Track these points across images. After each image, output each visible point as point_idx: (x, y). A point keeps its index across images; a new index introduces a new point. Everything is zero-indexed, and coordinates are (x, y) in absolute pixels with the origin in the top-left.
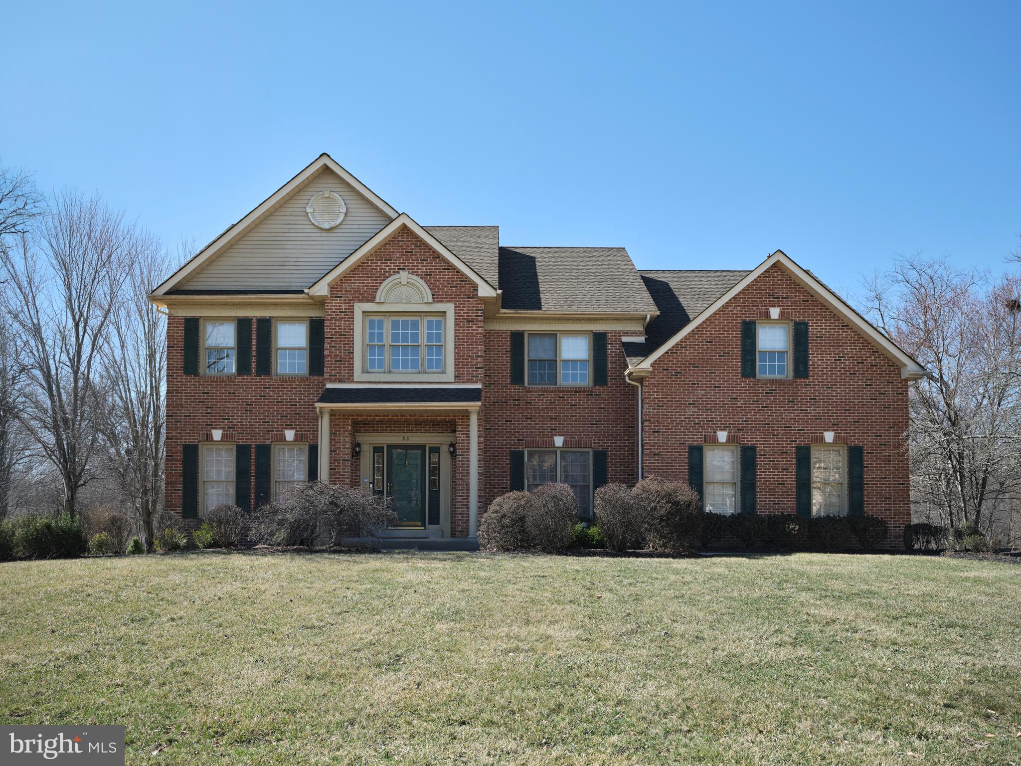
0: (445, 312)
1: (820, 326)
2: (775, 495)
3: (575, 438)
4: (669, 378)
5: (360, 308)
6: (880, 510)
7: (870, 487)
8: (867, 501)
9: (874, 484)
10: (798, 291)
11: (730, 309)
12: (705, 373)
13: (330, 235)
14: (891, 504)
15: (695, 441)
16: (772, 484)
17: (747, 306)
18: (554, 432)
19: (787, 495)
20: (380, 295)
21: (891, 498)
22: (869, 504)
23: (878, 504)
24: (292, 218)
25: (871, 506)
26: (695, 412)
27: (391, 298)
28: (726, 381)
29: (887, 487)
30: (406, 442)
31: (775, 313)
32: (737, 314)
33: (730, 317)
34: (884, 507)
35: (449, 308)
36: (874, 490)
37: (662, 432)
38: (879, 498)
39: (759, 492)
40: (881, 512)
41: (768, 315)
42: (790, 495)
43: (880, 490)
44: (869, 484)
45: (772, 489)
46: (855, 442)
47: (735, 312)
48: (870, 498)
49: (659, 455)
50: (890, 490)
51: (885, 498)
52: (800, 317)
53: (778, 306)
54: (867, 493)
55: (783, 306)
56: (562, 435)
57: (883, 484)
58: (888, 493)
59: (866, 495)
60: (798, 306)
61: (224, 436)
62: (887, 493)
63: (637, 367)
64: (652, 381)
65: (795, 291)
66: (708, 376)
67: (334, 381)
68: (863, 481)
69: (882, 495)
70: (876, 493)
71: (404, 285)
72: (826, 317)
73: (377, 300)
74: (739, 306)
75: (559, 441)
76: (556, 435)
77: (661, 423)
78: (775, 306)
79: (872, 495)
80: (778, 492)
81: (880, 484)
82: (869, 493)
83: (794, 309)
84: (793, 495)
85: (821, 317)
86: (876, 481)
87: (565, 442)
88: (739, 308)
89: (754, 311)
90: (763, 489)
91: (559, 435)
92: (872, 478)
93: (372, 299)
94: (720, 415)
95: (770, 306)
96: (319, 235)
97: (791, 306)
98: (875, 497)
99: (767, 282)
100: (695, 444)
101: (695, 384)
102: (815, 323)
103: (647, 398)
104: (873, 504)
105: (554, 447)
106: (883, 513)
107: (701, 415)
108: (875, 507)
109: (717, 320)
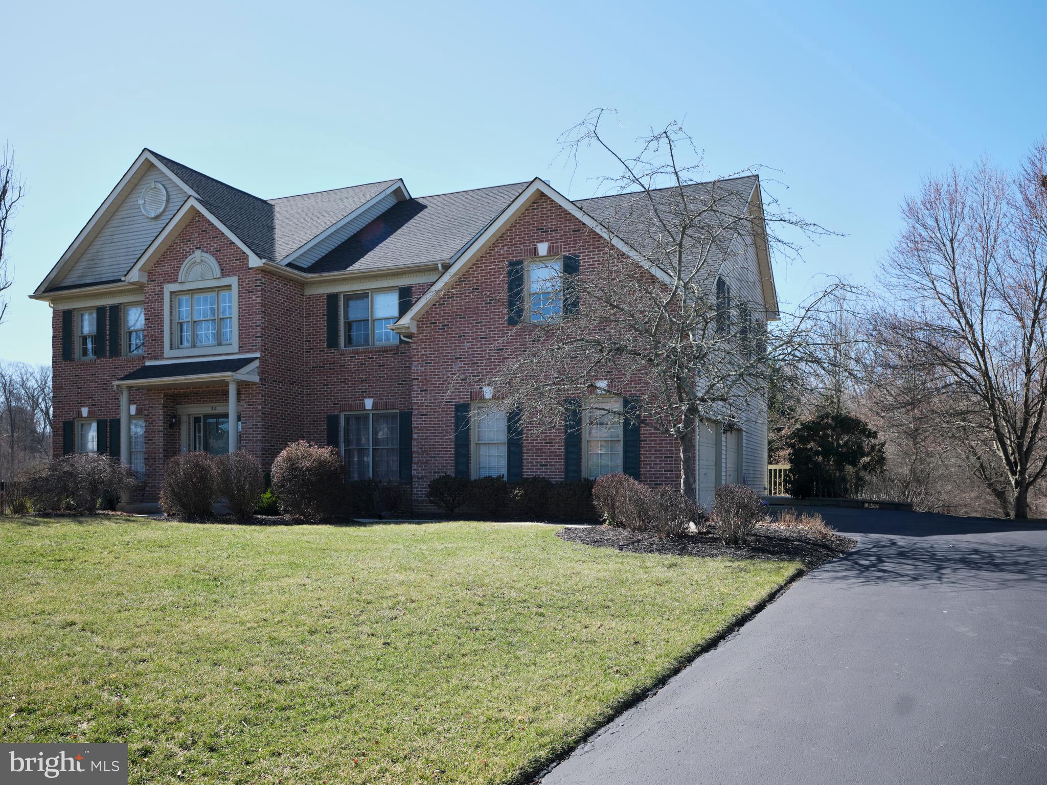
0: (230, 286)
1: (592, 258)
2: (542, 456)
3: (382, 399)
4: (436, 332)
5: (169, 288)
6: (659, 471)
7: (648, 444)
8: (644, 461)
9: (652, 441)
10: (569, 220)
11: (496, 250)
12: (471, 323)
13: (157, 222)
14: (672, 464)
15: (461, 398)
16: (539, 443)
17: (514, 244)
18: (365, 394)
19: (555, 456)
20: (181, 276)
21: (672, 457)
22: (647, 464)
23: (656, 464)
24: (131, 211)
25: (648, 467)
26: (462, 367)
27: (191, 278)
28: (493, 331)
29: (668, 444)
30: (214, 412)
31: (543, 248)
32: (503, 254)
33: (496, 259)
34: (664, 467)
35: (233, 281)
36: (652, 447)
37: (430, 390)
38: (658, 457)
39: (525, 453)
40: (660, 474)
41: (535, 252)
42: (558, 456)
43: (660, 447)
44: (646, 441)
45: (539, 449)
46: (631, 391)
47: (502, 252)
48: (647, 457)
49: (426, 415)
50: (672, 447)
51: (665, 457)
52: (570, 251)
53: (547, 241)
54: (644, 451)
55: (552, 240)
56: (372, 397)
57: (663, 440)
58: (669, 450)
59: (643, 454)
60: (569, 238)
61: (89, 412)
62: (667, 450)
63: (398, 323)
64: (421, 336)
65: (565, 220)
66: (474, 326)
67: (151, 359)
68: (640, 437)
69: (662, 454)
70: (655, 451)
71: (199, 263)
72: (599, 247)
73: (179, 281)
74: (506, 245)
75: (369, 403)
76: (366, 397)
77: (428, 381)
78: (543, 241)
79: (650, 454)
80: (545, 453)
81: (660, 440)
82: (647, 451)
83: (564, 242)
84: (561, 455)
85: (593, 248)
86: (655, 437)
87: (374, 404)
88: (505, 248)
89: (521, 250)
90: (530, 450)
91: (369, 397)
92: (650, 434)
93: (175, 281)
94: (486, 369)
95: (538, 242)
96: (149, 224)
97: (561, 239)
98: (653, 456)
99: (535, 215)
100: (461, 401)
101: (461, 336)
102: (587, 255)
103: (415, 355)
104: (650, 464)
105: (365, 410)
106: (663, 474)
107: (468, 370)
108: (653, 468)
109: (483, 263)
